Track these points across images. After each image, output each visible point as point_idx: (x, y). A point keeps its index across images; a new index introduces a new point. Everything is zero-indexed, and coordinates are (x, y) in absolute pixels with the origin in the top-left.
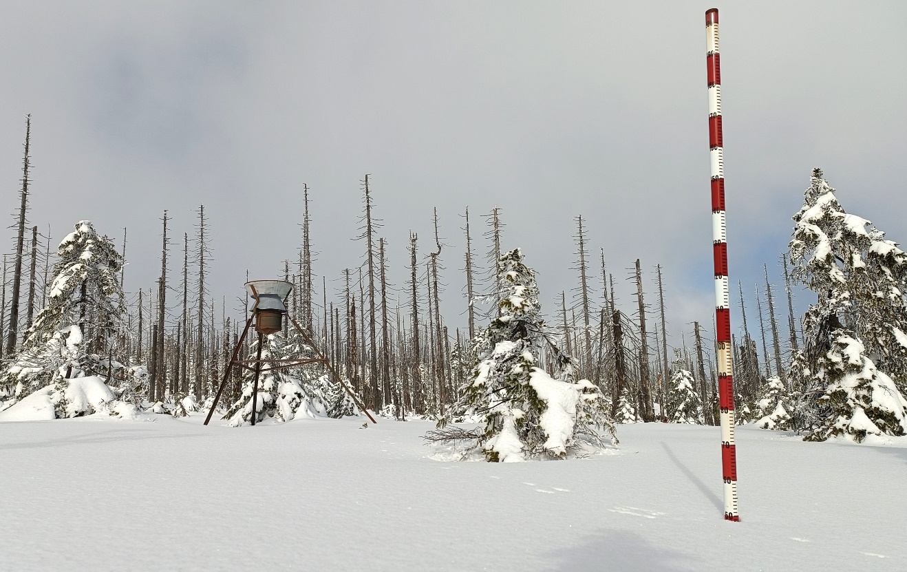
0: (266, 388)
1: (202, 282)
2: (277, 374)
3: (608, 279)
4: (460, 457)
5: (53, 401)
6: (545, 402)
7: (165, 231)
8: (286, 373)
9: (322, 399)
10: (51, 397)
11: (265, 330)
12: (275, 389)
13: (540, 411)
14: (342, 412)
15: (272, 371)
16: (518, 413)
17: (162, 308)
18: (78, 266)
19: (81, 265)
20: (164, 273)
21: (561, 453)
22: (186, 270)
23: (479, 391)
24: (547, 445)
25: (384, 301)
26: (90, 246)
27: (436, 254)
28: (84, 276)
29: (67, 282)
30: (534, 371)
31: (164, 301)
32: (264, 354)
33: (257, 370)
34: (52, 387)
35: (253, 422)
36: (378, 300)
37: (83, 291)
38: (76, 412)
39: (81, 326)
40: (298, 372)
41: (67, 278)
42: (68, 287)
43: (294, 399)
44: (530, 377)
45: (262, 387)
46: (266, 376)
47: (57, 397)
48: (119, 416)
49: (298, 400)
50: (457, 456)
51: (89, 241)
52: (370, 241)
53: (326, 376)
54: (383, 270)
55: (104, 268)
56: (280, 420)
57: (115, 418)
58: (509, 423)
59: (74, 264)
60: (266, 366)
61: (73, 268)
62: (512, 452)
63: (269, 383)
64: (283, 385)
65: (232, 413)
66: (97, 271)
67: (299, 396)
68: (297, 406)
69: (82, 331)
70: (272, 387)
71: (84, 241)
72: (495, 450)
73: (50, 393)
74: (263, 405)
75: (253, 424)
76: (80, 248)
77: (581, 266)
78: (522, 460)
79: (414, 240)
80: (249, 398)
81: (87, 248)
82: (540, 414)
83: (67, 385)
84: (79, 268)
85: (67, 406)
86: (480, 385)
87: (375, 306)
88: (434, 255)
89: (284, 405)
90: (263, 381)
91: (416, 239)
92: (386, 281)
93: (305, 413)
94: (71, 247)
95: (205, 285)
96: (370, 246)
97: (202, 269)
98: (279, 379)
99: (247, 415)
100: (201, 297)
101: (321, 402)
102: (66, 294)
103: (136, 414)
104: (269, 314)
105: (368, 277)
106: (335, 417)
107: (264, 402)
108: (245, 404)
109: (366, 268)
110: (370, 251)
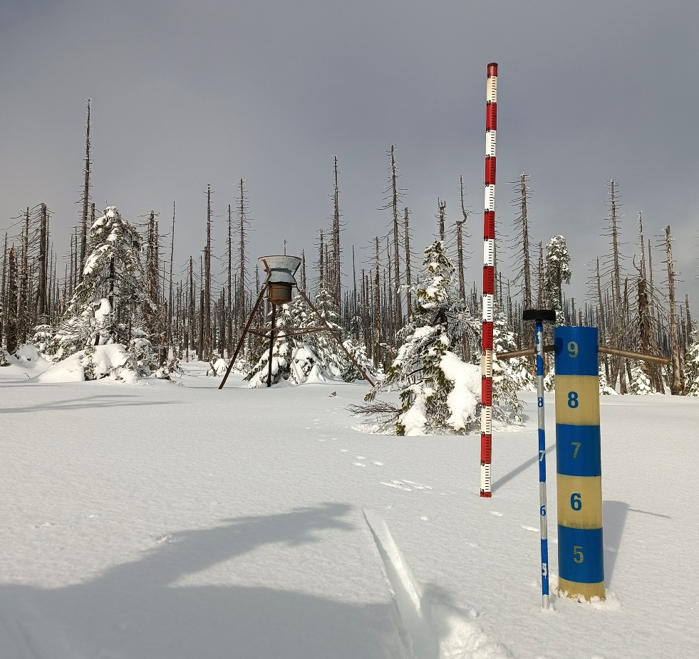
0: (281, 352)
1: (242, 251)
2: (292, 340)
3: (646, 244)
4: (378, 428)
5: (83, 364)
6: (452, 382)
7: (209, 205)
8: (300, 339)
9: (338, 364)
10: (82, 360)
11: (276, 301)
12: (289, 354)
13: (448, 391)
14: (355, 375)
15: (288, 338)
16: (429, 392)
17: (208, 275)
18: (106, 247)
19: (108, 246)
20: (209, 242)
21: (461, 429)
22: (230, 239)
23: (396, 371)
24: (449, 421)
25: (408, 269)
26: (115, 229)
27: (461, 222)
28: (110, 256)
29: (97, 261)
30: (444, 354)
31: (209, 269)
32: (279, 322)
33: (273, 337)
34: (82, 353)
35: (269, 384)
36: (403, 268)
37: (112, 268)
38: (102, 374)
39: (111, 300)
40: (312, 339)
41: (97, 258)
42: (97, 265)
43: (307, 363)
44: (441, 360)
45: (278, 352)
46: (281, 342)
47: (86, 361)
48: (123, 380)
49: (309, 364)
50: (376, 427)
51: (115, 225)
52: (395, 210)
53: (350, 341)
54: (407, 239)
55: (128, 249)
56: (293, 383)
57: (119, 382)
58: (420, 401)
59: (103, 245)
60: (281, 333)
61: (102, 249)
62: (416, 426)
63: (284, 349)
64: (297, 351)
65: (251, 375)
66: (123, 252)
67: (311, 361)
68: (309, 369)
69: (111, 304)
70: (286, 352)
71: (111, 224)
72: (402, 424)
73: (81, 358)
74: (278, 369)
75: (269, 386)
76: (107, 231)
77: (613, 232)
78: (423, 434)
79: (442, 208)
80: (266, 361)
81: (113, 231)
82: (448, 393)
83: (94, 351)
84: (106, 249)
85: (95, 369)
86: (398, 365)
87: (400, 274)
88: (459, 223)
89: (297, 369)
90: (278, 347)
91: (445, 207)
92: (410, 250)
93: (316, 376)
94: (100, 230)
95: (245, 254)
96: (396, 216)
97: (242, 238)
98: (293, 345)
99: (264, 377)
100: (242, 264)
101: (336, 366)
102: (96, 272)
103: (137, 380)
104: (279, 287)
105: (393, 247)
106: (349, 380)
107: (279, 366)
108: (263, 367)
109: (392, 237)
110: (395, 221)
